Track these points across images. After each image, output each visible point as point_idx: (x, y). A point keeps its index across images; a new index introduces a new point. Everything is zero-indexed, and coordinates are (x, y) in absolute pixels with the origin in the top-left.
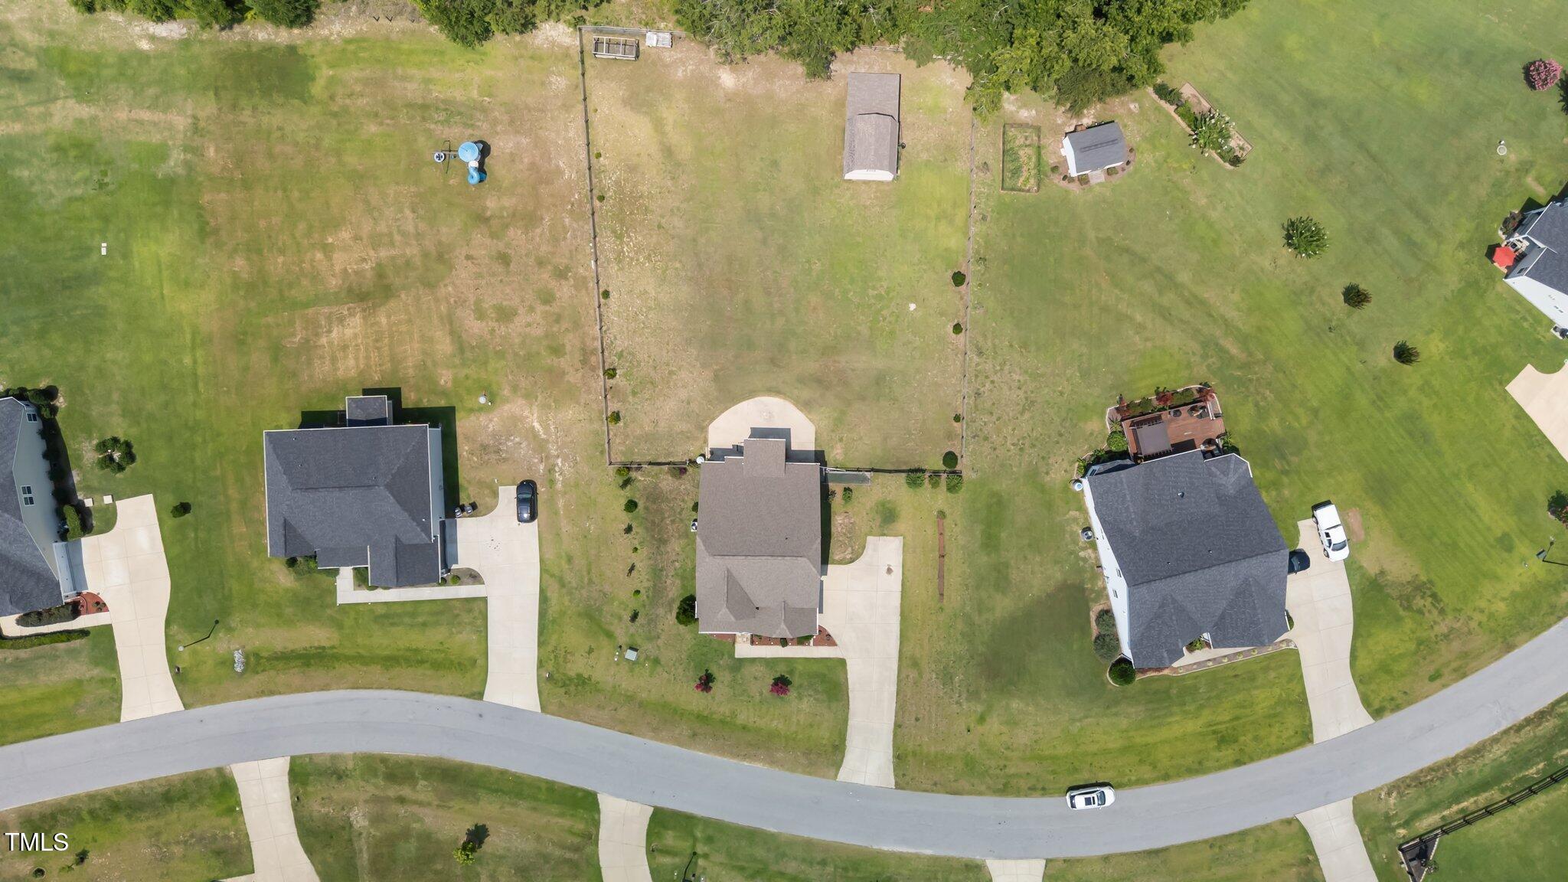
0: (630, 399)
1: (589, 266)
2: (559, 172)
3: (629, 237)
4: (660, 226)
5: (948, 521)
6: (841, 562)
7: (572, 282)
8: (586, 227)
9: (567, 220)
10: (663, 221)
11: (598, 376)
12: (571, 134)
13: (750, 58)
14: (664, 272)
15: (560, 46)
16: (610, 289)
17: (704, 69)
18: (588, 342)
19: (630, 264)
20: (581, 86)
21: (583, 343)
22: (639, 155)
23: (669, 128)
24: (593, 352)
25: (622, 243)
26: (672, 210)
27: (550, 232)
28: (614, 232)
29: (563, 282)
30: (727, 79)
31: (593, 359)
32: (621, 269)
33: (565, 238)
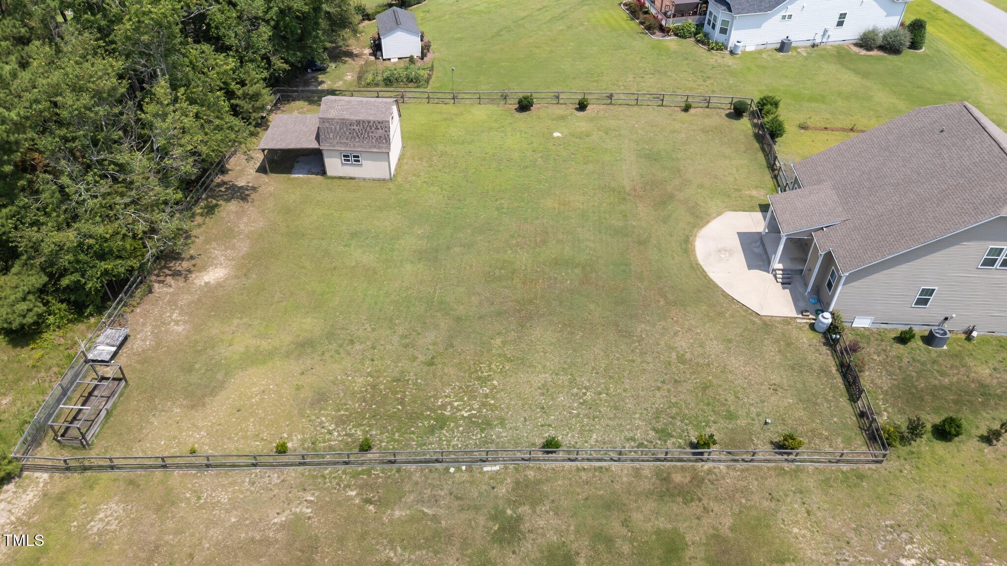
1: (494, 476)
3: (443, 407)
4: (431, 364)
5: (809, 123)
7: (525, 509)
8: (417, 477)
9: (397, 513)
10: (421, 358)
11: (710, 472)
16: (540, 441)
18: (645, 485)
19: (493, 408)
21: (649, 494)
22: (298, 388)
24: (665, 478)
25: (453, 418)
26: (406, 346)
27: (420, 548)
28: (432, 430)
29: (526, 526)
31: (677, 478)
32: (502, 422)
33: (435, 518)
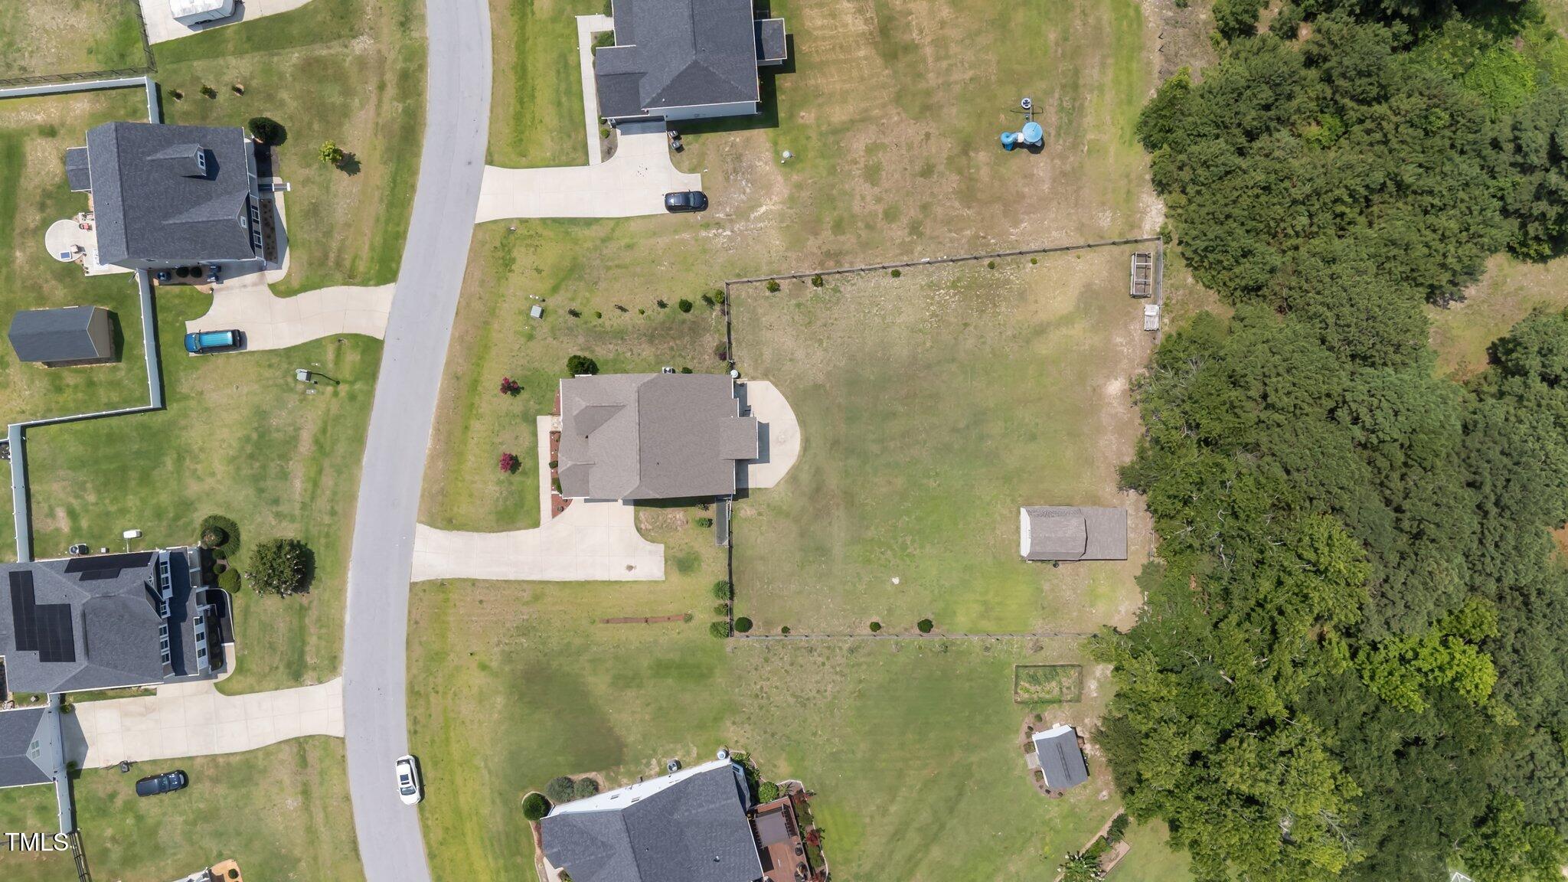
0: (793, 302)
1: (924, 256)
2: (1016, 223)
3: (955, 294)
4: (966, 325)
5: (681, 624)
6: (637, 518)
7: (907, 239)
8: (962, 252)
9: (968, 232)
10: (971, 328)
11: (815, 269)
12: (1054, 233)
13: (1137, 408)
14: (920, 331)
15: (1141, 220)
16: (902, 278)
17: (1124, 364)
18: (848, 258)
19: (927, 297)
20: (1102, 242)
21: (847, 253)
22: (1036, 302)
23: (1064, 331)
24: (838, 263)
25: (948, 288)
26: (982, 337)
27: (957, 216)
28: (959, 280)
29: (907, 231)
30: (1116, 387)
31: (832, 263)
32: (922, 287)
33: (950, 231)
